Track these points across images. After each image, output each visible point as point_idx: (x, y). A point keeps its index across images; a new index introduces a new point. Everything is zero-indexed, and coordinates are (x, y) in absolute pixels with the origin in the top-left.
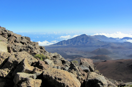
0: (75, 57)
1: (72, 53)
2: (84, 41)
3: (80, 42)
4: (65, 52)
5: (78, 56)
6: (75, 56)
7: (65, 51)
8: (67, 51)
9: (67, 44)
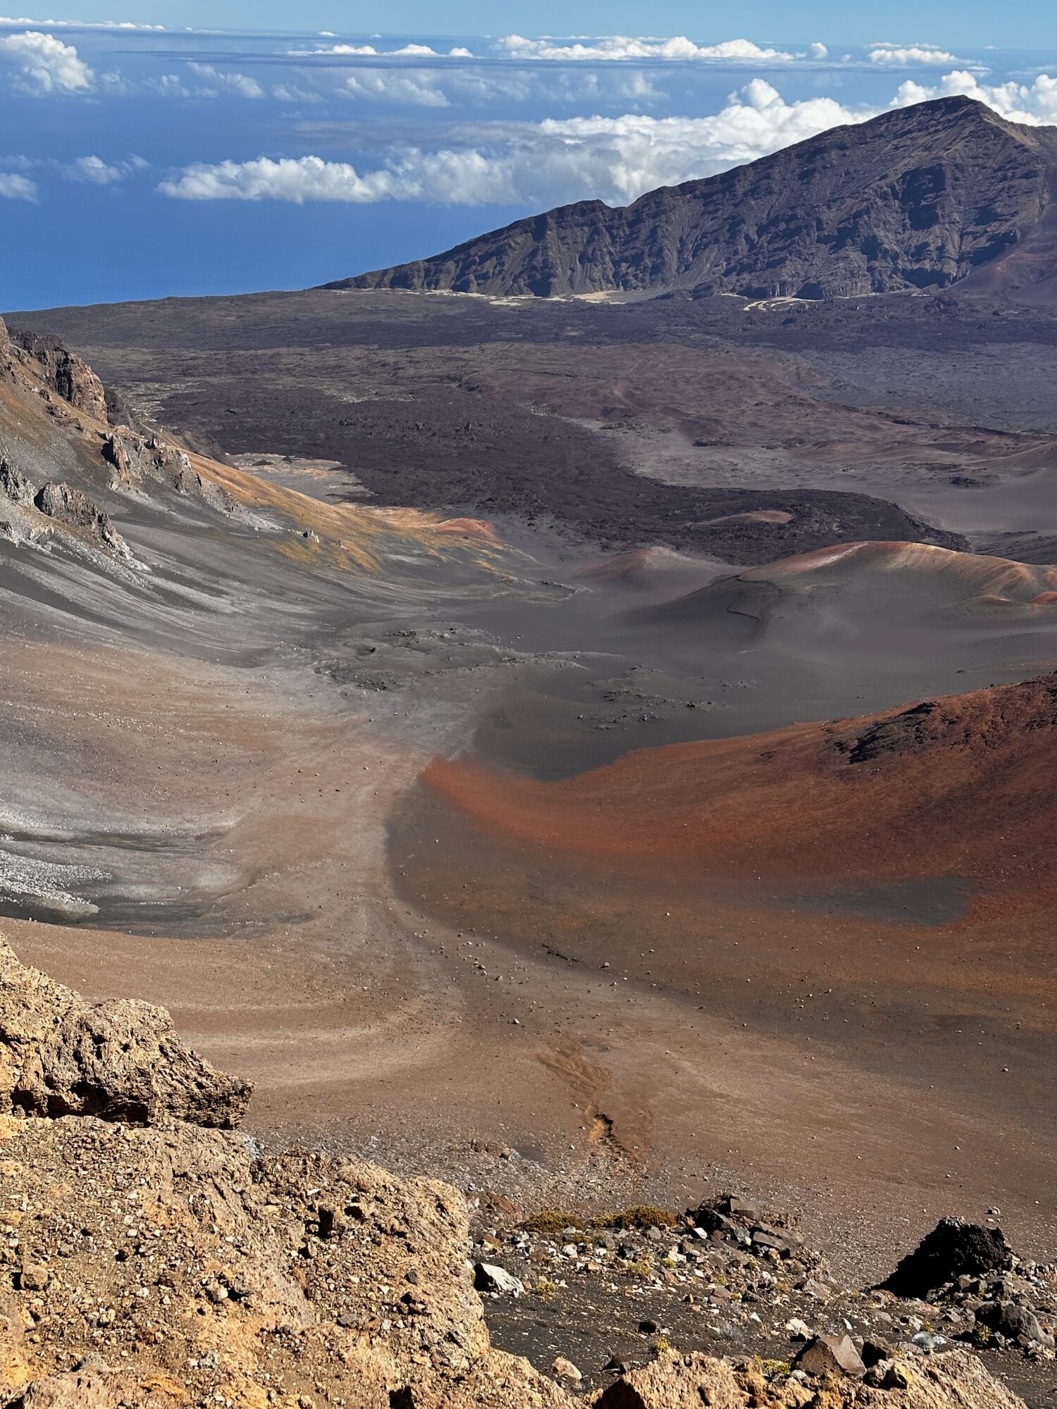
0: (784, 517)
1: (718, 456)
2: (933, 236)
3: (872, 248)
4: (594, 426)
5: (834, 503)
6: (773, 500)
7: (607, 413)
8: (627, 414)
9: (621, 281)
